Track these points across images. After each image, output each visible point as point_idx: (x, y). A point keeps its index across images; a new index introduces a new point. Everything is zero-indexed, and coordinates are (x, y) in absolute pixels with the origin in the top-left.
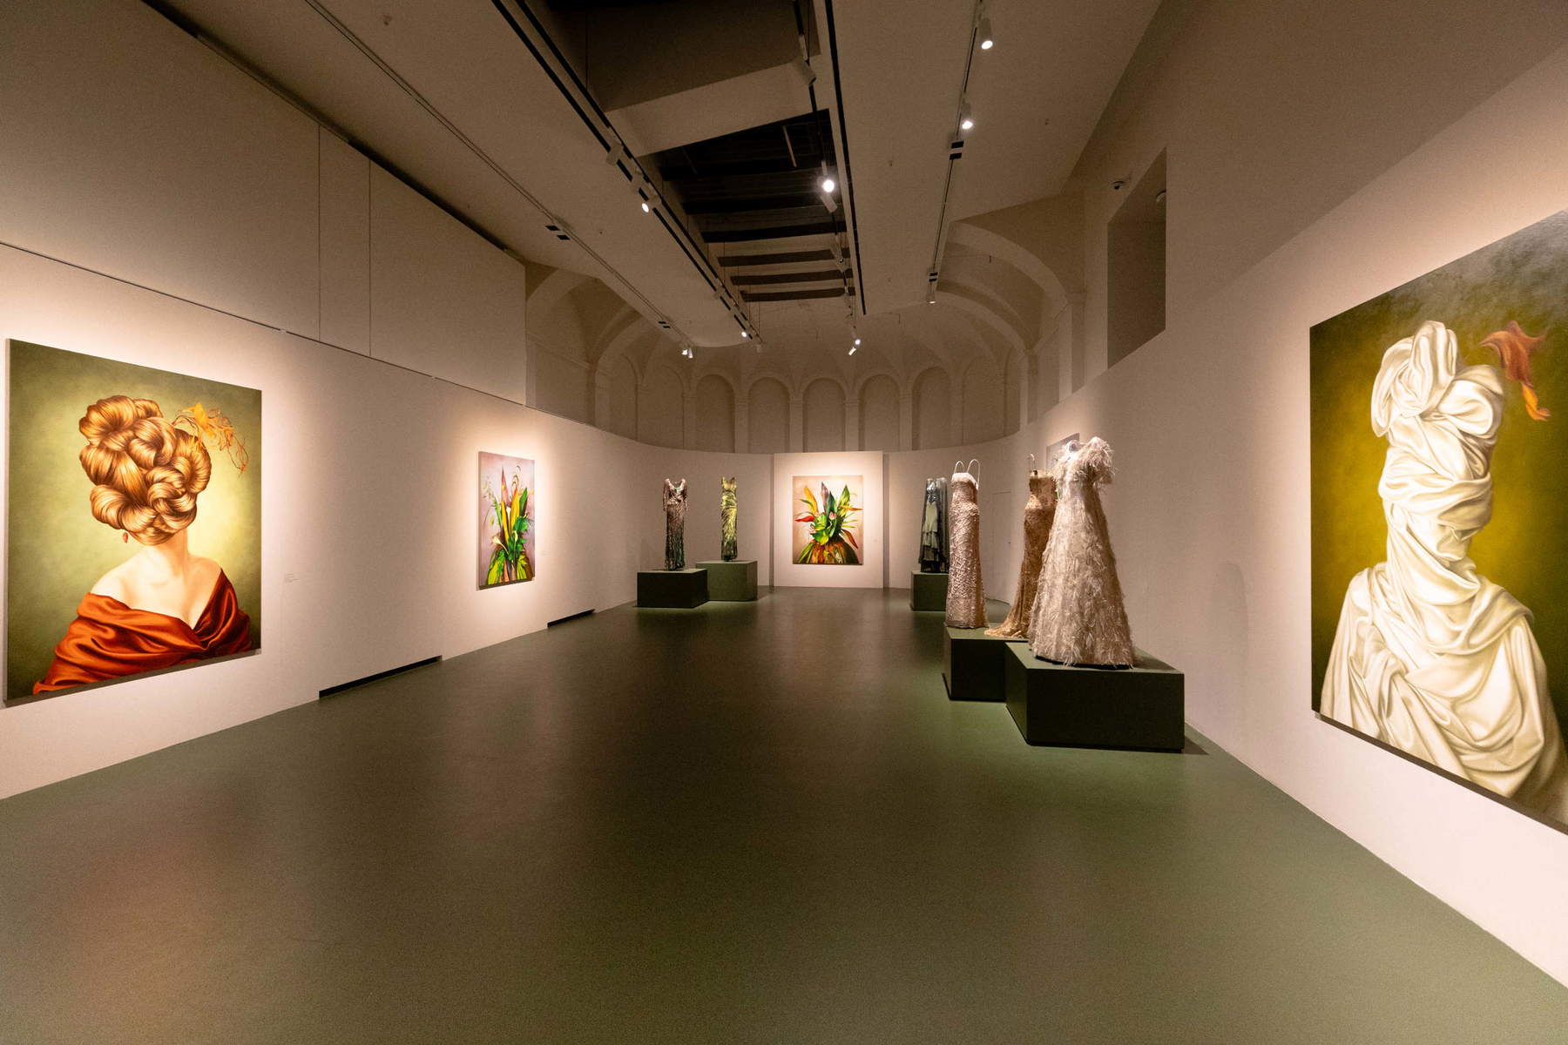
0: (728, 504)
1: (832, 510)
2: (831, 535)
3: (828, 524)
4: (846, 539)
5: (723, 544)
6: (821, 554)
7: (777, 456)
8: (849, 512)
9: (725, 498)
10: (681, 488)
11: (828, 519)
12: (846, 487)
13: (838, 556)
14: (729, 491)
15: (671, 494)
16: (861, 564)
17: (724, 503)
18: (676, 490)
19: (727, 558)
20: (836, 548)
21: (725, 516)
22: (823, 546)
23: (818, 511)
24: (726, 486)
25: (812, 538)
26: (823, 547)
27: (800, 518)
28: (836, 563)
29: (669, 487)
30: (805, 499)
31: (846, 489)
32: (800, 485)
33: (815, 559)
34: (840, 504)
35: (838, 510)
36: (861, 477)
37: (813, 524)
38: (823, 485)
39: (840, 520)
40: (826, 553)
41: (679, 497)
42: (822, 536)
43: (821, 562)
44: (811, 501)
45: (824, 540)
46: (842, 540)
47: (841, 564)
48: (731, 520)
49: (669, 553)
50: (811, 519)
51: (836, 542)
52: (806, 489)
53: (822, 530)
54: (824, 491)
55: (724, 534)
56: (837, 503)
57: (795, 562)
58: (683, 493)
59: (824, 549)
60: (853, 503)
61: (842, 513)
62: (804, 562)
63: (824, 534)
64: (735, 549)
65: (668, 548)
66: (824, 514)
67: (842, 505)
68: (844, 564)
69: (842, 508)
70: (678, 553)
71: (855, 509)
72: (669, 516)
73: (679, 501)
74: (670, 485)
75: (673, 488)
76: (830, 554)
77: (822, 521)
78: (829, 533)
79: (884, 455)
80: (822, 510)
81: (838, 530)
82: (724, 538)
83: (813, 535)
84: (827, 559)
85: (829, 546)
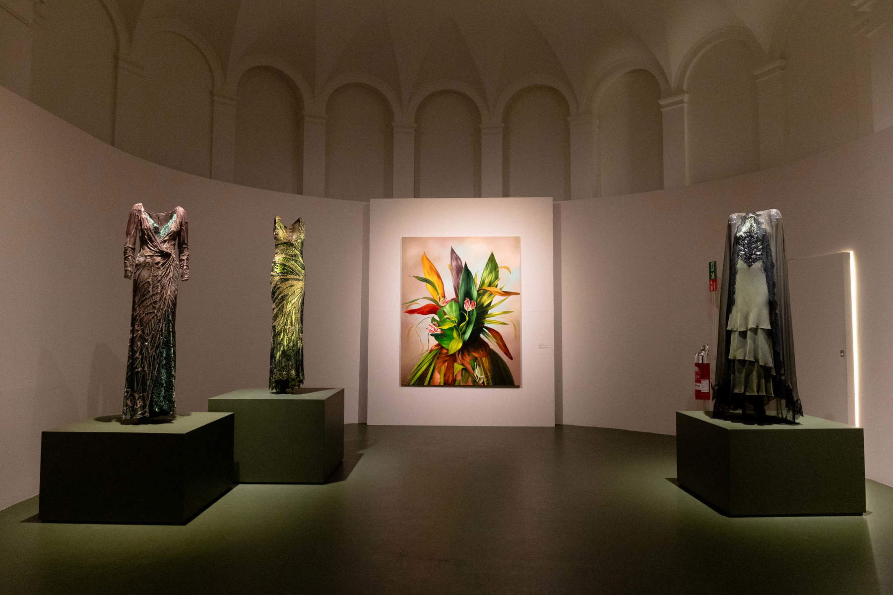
0: (287, 271)
1: (468, 295)
2: (467, 336)
3: (462, 318)
4: (493, 345)
5: (273, 356)
6: (450, 368)
7: (376, 204)
8: (497, 299)
9: (278, 258)
10: (172, 225)
11: (462, 310)
12: (492, 255)
13: (478, 372)
14: (289, 244)
15: (145, 238)
16: (518, 387)
17: (278, 270)
18: (157, 231)
19: (282, 386)
20: (475, 359)
21: (278, 297)
22: (454, 355)
23: (444, 297)
24: (282, 234)
25: (434, 342)
26: (453, 358)
27: (415, 307)
28: (475, 384)
29: (140, 222)
30: (423, 276)
31: (492, 259)
32: (414, 252)
33: (439, 378)
34: (483, 283)
35: (479, 295)
36: (517, 240)
37: (436, 317)
38: (453, 251)
39: (483, 311)
40: (458, 367)
41: (166, 247)
42: (452, 338)
43: (450, 383)
44: (433, 279)
45: (455, 345)
46: (485, 345)
47: (483, 386)
48: (292, 305)
49: (134, 380)
50: (432, 309)
51: (476, 349)
52: (425, 258)
53: (451, 329)
54: (454, 264)
55: (276, 335)
56: (478, 282)
57: (405, 383)
58: (179, 238)
59: (455, 361)
60: (503, 283)
61: (486, 300)
62: (420, 382)
63: (455, 334)
64: (299, 367)
65: (131, 367)
66: (455, 300)
67: (485, 287)
68: (488, 386)
69: (486, 291)
70: (157, 382)
71: (507, 294)
72: (139, 290)
73: (166, 256)
74: (144, 215)
75: (150, 223)
76: (465, 369)
77: (451, 312)
78: (464, 333)
79: (554, 205)
80: (450, 294)
81: (479, 327)
82: (276, 344)
83: (436, 336)
84: (459, 378)
85: (463, 355)
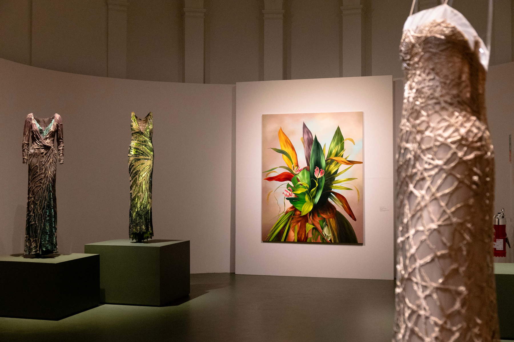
0: (139, 153)
1: (318, 164)
2: (317, 200)
3: (312, 184)
4: (339, 207)
5: (131, 215)
6: (303, 227)
7: (240, 86)
8: (342, 167)
9: (133, 144)
10: (52, 127)
11: (312, 177)
12: (339, 128)
13: (326, 231)
14: (141, 133)
15: (34, 137)
16: (361, 244)
17: (133, 152)
18: (41, 131)
19: (139, 237)
20: (324, 220)
21: (134, 174)
22: (306, 216)
23: (298, 166)
24: (135, 125)
25: (289, 205)
26: (305, 219)
27: (273, 175)
28: (324, 242)
29: (31, 126)
30: (280, 148)
31: (338, 132)
32: (273, 127)
33: (293, 235)
34: (330, 154)
35: (327, 164)
36: (361, 115)
37: (291, 183)
38: (305, 126)
39: (330, 178)
40: (309, 227)
41: (48, 142)
42: (304, 202)
43: (302, 240)
44: (288, 150)
45: (307, 208)
46: (332, 208)
47: (330, 243)
48: (144, 176)
49: (30, 229)
50: (288, 177)
51: (324, 212)
52: (281, 132)
53: (303, 194)
54: (306, 137)
55: (133, 200)
56: (326, 153)
57: (265, 239)
58: (57, 135)
59: (307, 221)
60: (349, 154)
61: (333, 168)
62: (278, 239)
63: (307, 198)
64: (149, 222)
65: (28, 222)
66: (307, 169)
67: (332, 157)
68: (335, 243)
69: (333, 161)
70: (44, 232)
71: (351, 163)
72: (32, 172)
73: (47, 148)
74: (34, 122)
75: (37, 126)
76: (315, 229)
77: (304, 179)
78: (314, 197)
79: (394, 83)
80: (303, 163)
81: (327, 192)
82: (133, 206)
83: (291, 200)
84: (310, 236)
85: (313, 216)
